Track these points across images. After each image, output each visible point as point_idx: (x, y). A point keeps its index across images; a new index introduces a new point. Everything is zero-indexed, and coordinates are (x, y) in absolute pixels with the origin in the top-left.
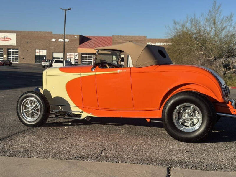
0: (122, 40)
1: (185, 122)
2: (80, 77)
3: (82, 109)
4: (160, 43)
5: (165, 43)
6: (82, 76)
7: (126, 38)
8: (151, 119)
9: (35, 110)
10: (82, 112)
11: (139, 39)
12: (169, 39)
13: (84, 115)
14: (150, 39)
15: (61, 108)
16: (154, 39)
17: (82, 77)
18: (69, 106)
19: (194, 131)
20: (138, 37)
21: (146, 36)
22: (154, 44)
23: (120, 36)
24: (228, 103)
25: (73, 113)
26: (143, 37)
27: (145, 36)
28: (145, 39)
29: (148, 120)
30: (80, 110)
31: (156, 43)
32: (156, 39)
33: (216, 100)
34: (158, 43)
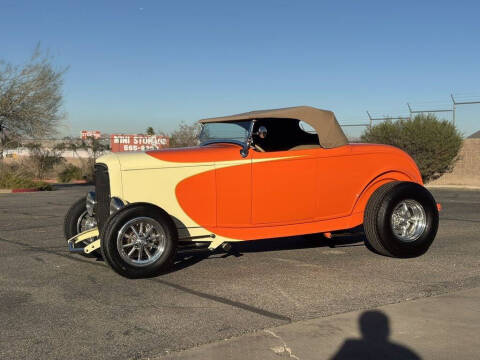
2: (213, 170)
3: (211, 231)
6: (217, 167)
10: (214, 237)
13: (216, 242)
29: (329, 235)
30: (209, 233)
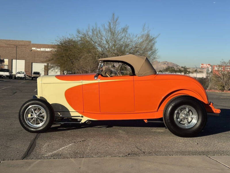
0: (6, 44)
1: (181, 121)
2: (81, 85)
3: (81, 114)
4: (45, 49)
5: (52, 49)
6: (83, 83)
7: (9, 42)
8: (148, 120)
9: (39, 116)
10: (82, 117)
11: (23, 44)
12: (56, 45)
13: (84, 119)
14: (36, 44)
15: (59, 114)
16: (39, 45)
17: (84, 85)
18: (68, 111)
19: (192, 127)
20: (22, 41)
21: (31, 41)
22: (39, 50)
23: (3, 40)
24: (210, 104)
25: (72, 118)
26: (28, 41)
27: (29, 41)
28: (30, 44)
29: (146, 121)
30: (81, 115)
31: (41, 49)
32: (41, 45)
33: (203, 102)
34: (43, 49)
